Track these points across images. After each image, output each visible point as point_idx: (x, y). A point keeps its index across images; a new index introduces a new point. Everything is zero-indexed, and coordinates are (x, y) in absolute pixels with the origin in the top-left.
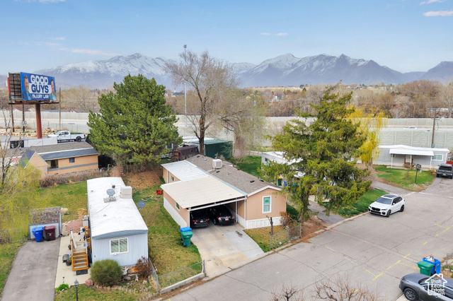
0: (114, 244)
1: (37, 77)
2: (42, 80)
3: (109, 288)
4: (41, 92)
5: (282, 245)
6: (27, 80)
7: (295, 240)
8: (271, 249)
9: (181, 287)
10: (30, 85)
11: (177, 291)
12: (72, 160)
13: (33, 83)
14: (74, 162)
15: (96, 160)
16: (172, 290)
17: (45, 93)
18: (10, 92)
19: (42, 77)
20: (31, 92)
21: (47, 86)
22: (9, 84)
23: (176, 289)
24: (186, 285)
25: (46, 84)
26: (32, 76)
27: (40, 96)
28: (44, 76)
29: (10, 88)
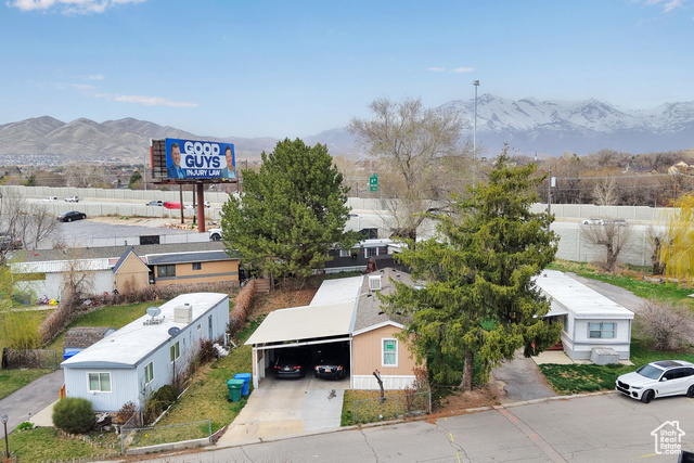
0: (92, 378)
1: (197, 144)
2: (207, 149)
3: (73, 436)
4: (205, 166)
5: (383, 419)
6: (177, 150)
7: (414, 416)
8: (357, 423)
9: (163, 451)
10: (183, 156)
11: (153, 455)
12: (197, 265)
13: (189, 153)
14: (200, 268)
15: (234, 268)
16: (148, 453)
17: (211, 167)
18: (154, 166)
19: (208, 145)
20: (183, 165)
21: (215, 157)
22: (153, 155)
23: (155, 452)
24: (173, 450)
25: (216, 154)
26: (187, 144)
27: (202, 173)
28: (211, 143)
29: (153, 161)
